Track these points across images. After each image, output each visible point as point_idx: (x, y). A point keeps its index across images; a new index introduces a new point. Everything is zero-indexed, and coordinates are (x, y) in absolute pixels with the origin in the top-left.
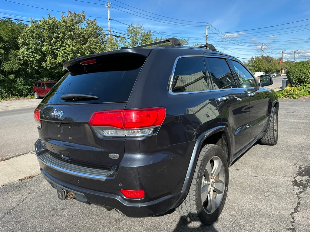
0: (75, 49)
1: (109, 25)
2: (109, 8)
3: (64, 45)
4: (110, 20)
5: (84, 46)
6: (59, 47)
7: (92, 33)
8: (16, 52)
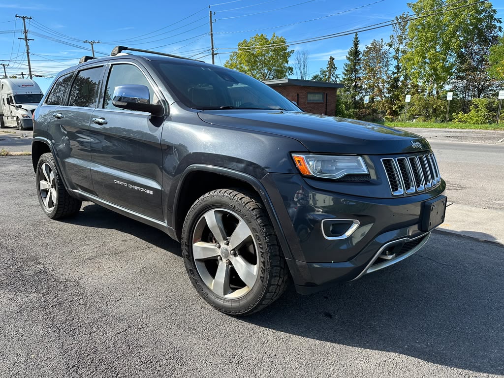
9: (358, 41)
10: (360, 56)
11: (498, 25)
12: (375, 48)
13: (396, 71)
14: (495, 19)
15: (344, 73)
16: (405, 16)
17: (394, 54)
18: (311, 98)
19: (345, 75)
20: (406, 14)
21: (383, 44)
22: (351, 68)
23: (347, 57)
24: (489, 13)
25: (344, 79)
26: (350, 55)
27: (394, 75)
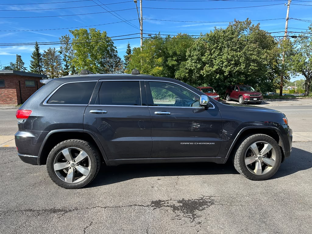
0: (229, 57)
1: (286, 26)
2: (289, 6)
3: (222, 54)
4: (288, 19)
5: (239, 54)
6: (217, 56)
7: (252, 39)
8: (184, 63)
9: (39, 47)
10: (41, 57)
11: (115, 49)
12: (50, 53)
13: (66, 68)
14: (114, 46)
15: (30, 67)
16: (67, 37)
17: (63, 58)
18: (28, 84)
19: (32, 68)
20: (68, 35)
21: (56, 51)
22: (36, 64)
23: (31, 56)
24: (111, 43)
25: (32, 71)
26: (34, 55)
27: (65, 70)
